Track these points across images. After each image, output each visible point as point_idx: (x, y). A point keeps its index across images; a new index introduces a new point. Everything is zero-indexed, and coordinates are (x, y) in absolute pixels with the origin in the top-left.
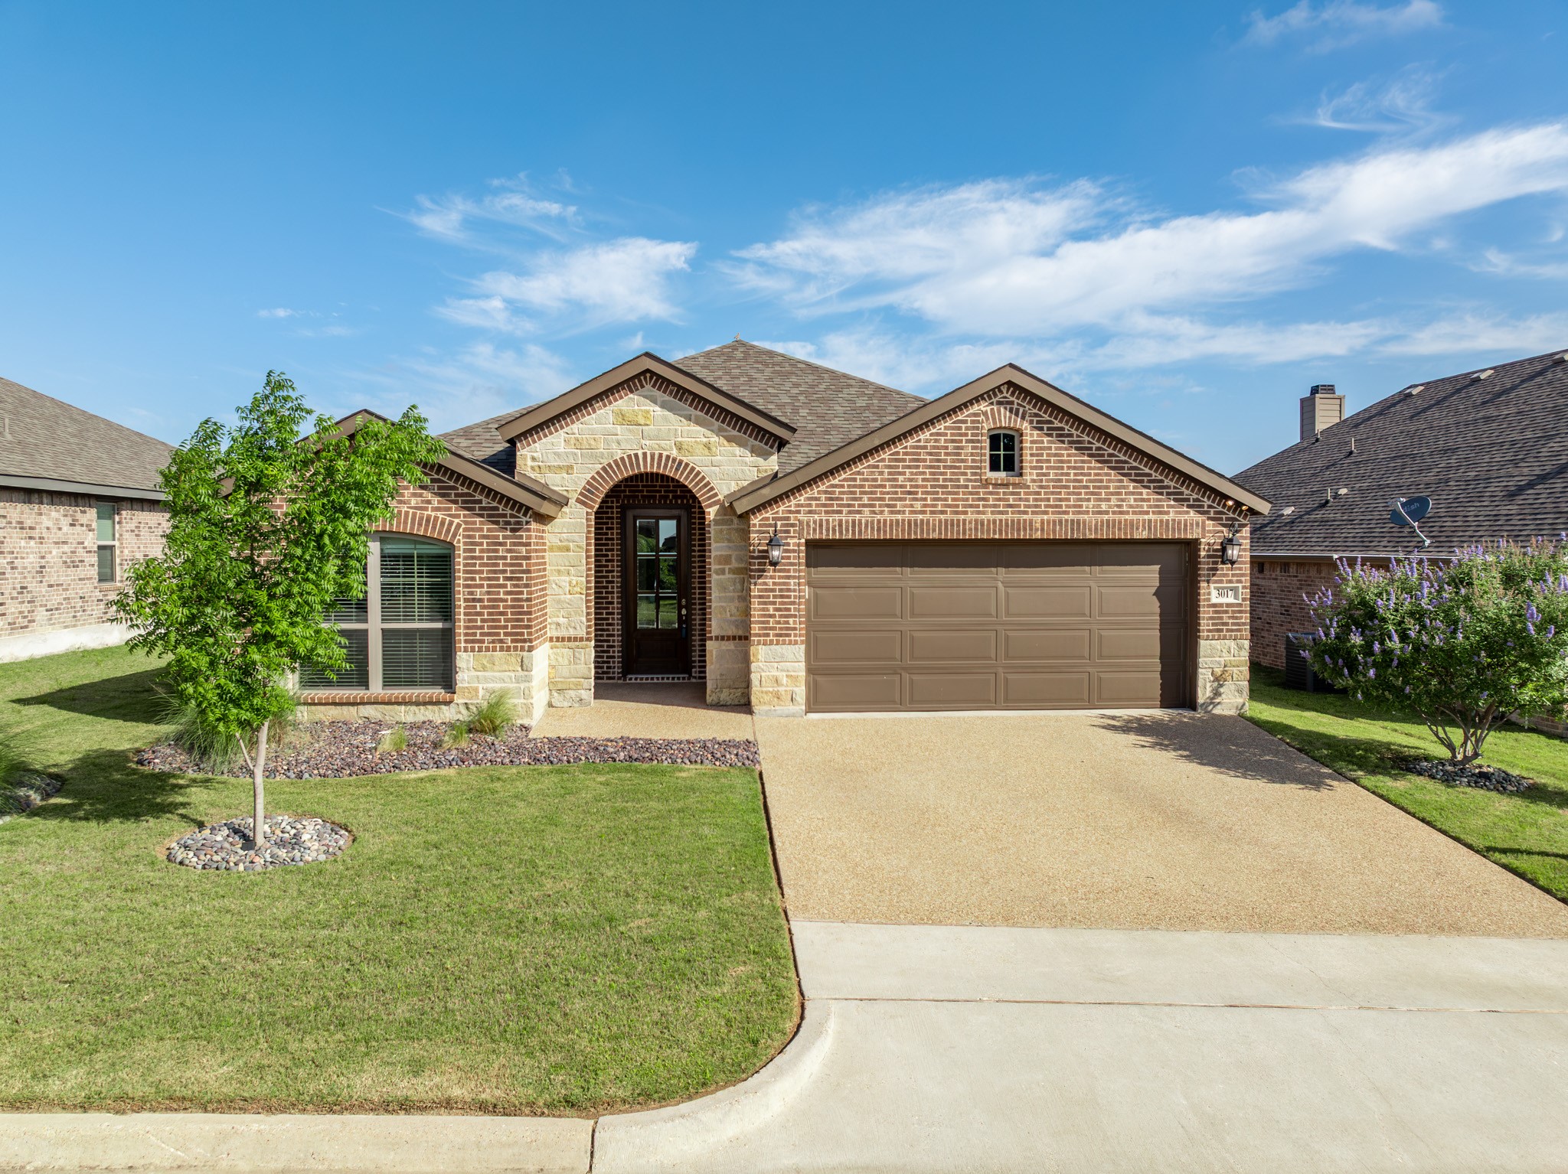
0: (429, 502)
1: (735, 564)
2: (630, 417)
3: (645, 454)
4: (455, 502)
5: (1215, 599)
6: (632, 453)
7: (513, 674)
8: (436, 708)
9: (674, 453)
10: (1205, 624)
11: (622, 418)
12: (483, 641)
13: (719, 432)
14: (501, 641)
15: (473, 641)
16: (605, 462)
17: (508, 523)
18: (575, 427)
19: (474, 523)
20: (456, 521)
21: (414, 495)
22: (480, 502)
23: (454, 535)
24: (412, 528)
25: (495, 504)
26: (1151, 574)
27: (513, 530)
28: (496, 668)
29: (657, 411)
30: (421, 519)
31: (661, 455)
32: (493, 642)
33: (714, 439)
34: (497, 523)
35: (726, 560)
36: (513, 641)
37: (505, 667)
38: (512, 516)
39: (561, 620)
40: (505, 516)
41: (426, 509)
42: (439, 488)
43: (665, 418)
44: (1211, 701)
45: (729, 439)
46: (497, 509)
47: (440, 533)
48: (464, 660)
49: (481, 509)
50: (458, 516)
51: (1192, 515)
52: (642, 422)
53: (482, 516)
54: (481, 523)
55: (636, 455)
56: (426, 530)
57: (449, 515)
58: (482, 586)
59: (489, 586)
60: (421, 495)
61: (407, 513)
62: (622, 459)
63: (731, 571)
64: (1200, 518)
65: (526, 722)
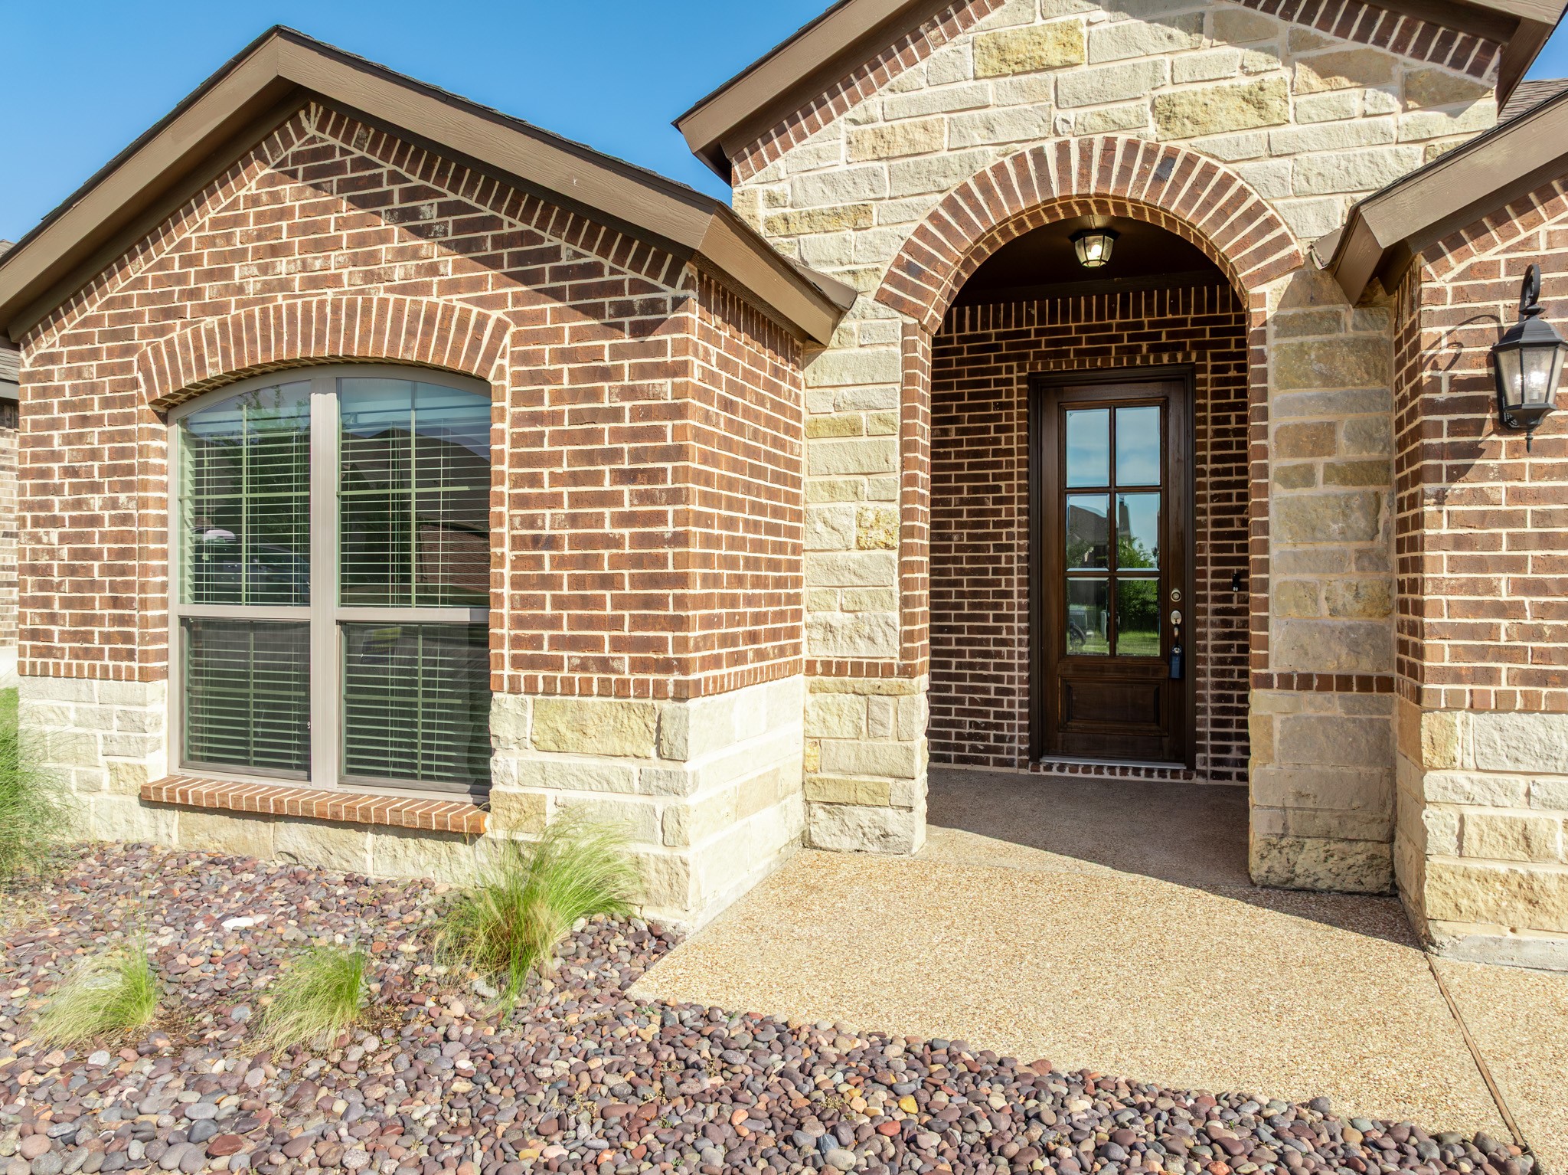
0: (433, 269)
1: (1346, 452)
2: (1021, 49)
3: (1063, 149)
4: (493, 262)
6: (1026, 149)
7: (633, 766)
8: (442, 847)
9: (1152, 132)
11: (1001, 58)
12: (555, 664)
13: (1294, 50)
14: (604, 665)
15: (532, 663)
16: (952, 184)
17: (625, 309)
18: (874, 104)
19: (540, 317)
20: (495, 314)
21: (401, 254)
22: (554, 253)
23: (490, 358)
24: (393, 345)
25: (592, 257)
27: (640, 329)
28: (589, 745)
29: (1099, 19)
30: (414, 316)
31: (1109, 145)
32: (583, 666)
33: (1278, 74)
34: (595, 311)
35: (1320, 438)
36: (638, 666)
37: (614, 744)
38: (637, 286)
39: (837, 618)
40: (616, 288)
41: (426, 289)
42: (459, 227)
43: (1124, 39)
45: (1325, 70)
46: (595, 269)
47: (456, 352)
48: (509, 715)
49: (559, 273)
50: (498, 302)
52: (1055, 57)
53: (556, 294)
54: (559, 316)
55: (1039, 155)
56: (424, 347)
57: (479, 302)
58: (555, 500)
59: (576, 500)
60: (415, 254)
61: (383, 303)
62: (1001, 169)
63: (1334, 473)
65: (667, 917)
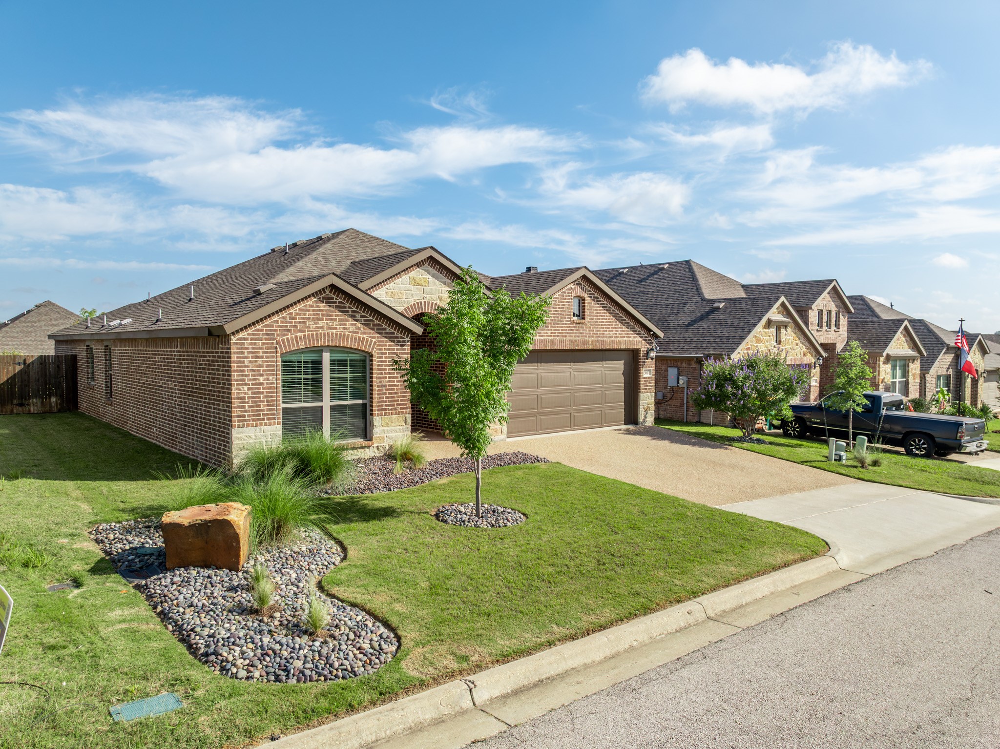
0: (359, 329)
2: (418, 281)
3: (425, 302)
4: (373, 329)
5: (645, 376)
6: (419, 301)
7: (401, 427)
8: (362, 450)
9: (438, 302)
10: (642, 387)
11: (414, 282)
12: (386, 410)
14: (395, 409)
15: (382, 410)
16: (406, 306)
17: (399, 341)
18: (391, 285)
19: (382, 341)
20: (374, 340)
21: (352, 325)
22: (385, 329)
23: (373, 349)
24: (351, 344)
25: (393, 331)
26: (620, 365)
27: (402, 346)
28: (393, 424)
29: (431, 279)
30: (355, 339)
31: (432, 303)
32: (391, 410)
34: (393, 341)
36: (401, 408)
37: (397, 424)
38: (401, 337)
40: (397, 337)
41: (358, 333)
42: (365, 321)
43: (434, 283)
44: (644, 421)
46: (393, 333)
47: (365, 347)
48: (377, 420)
49: (386, 333)
50: (374, 337)
51: (638, 339)
52: (424, 284)
53: (386, 337)
54: (386, 341)
55: (421, 303)
56: (358, 345)
57: (370, 337)
58: (386, 378)
59: (390, 378)
60: (355, 325)
61: (348, 335)
62: (414, 304)
64: (640, 339)
